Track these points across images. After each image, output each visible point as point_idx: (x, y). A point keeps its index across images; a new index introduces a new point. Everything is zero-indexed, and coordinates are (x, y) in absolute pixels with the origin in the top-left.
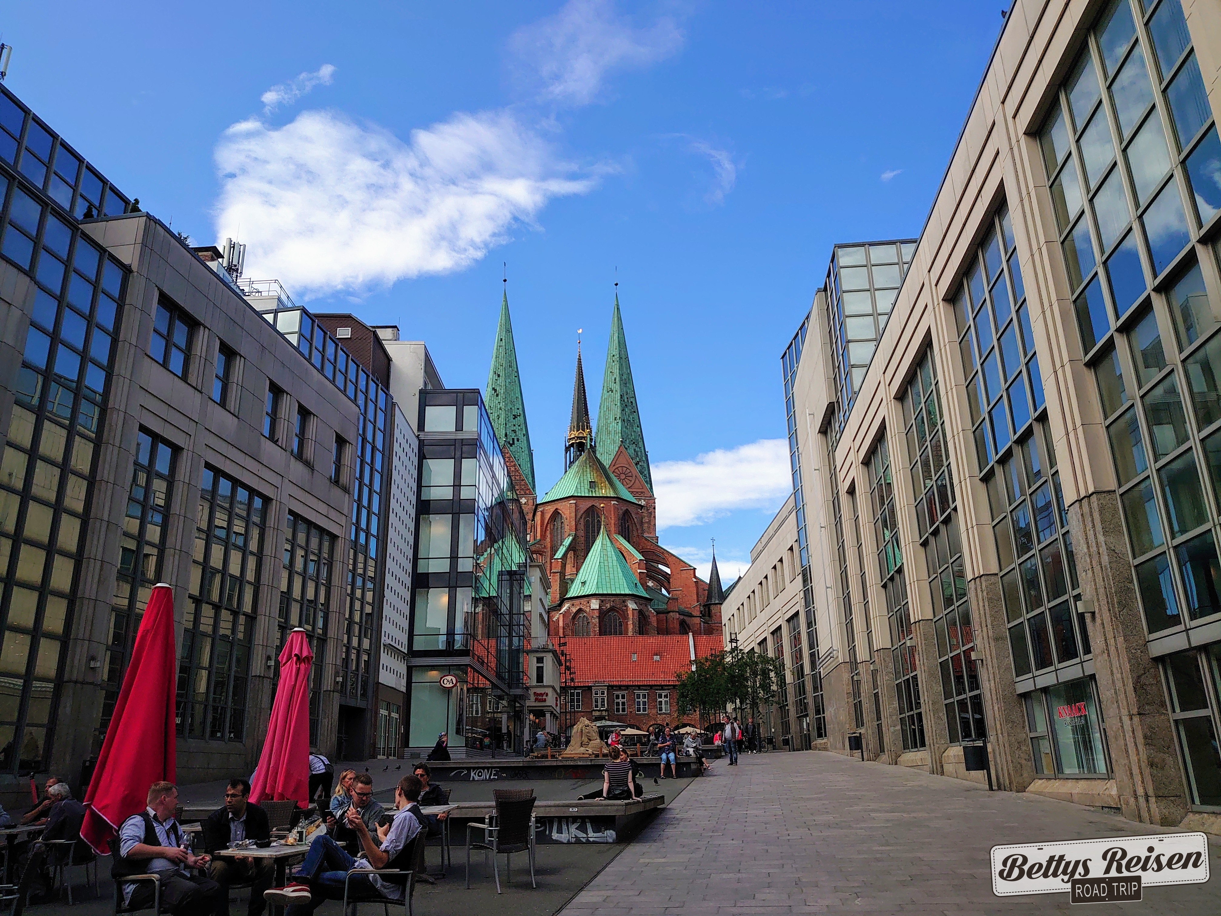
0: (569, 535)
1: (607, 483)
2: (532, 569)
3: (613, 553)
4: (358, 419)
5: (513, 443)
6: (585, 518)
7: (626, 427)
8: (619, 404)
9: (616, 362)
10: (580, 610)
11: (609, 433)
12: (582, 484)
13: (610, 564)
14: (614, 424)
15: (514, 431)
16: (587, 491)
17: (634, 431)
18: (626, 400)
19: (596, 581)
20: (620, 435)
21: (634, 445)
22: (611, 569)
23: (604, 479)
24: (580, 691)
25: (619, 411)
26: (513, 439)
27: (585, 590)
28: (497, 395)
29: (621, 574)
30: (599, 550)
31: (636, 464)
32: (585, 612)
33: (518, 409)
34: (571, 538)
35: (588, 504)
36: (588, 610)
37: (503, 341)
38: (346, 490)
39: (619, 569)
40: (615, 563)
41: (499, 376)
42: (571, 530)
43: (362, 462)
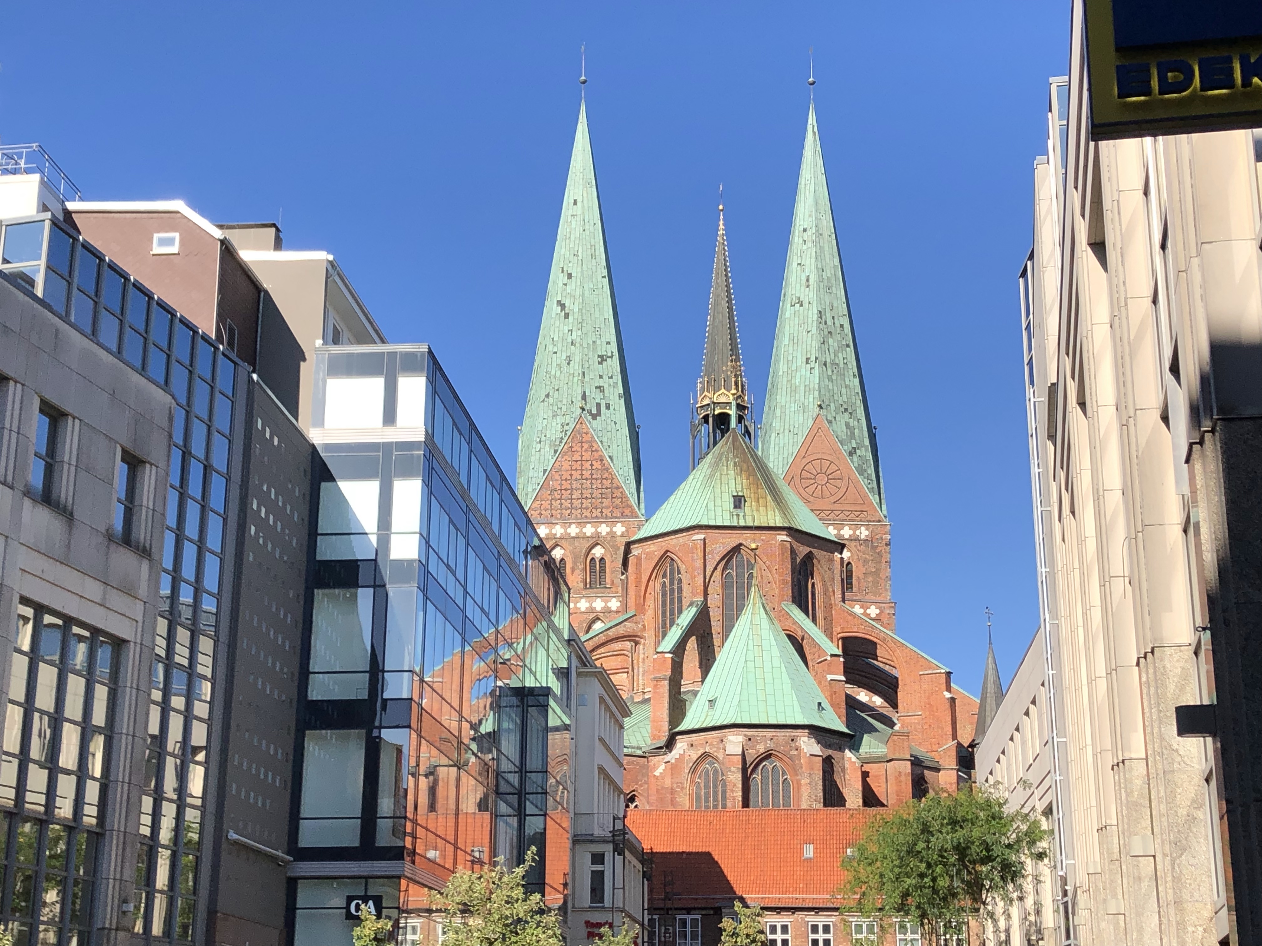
0: (691, 605)
1: (769, 498)
2: (582, 679)
3: (773, 642)
4: (171, 419)
5: (599, 413)
6: (725, 568)
7: (830, 379)
8: (814, 330)
9: (809, 244)
10: (705, 756)
11: (794, 390)
12: (718, 502)
13: (767, 668)
14: (804, 371)
15: (600, 388)
16: (727, 515)
17: (846, 386)
18: (830, 322)
19: (737, 698)
20: (816, 393)
21: (846, 415)
22: (768, 676)
23: (764, 491)
24: (699, 917)
25: (815, 344)
26: (598, 405)
27: (716, 717)
28: (567, 316)
29: (788, 687)
30: (744, 637)
31: (851, 454)
32: (716, 759)
33: (608, 343)
34: (693, 610)
35: (730, 540)
36: (720, 756)
37: (579, 204)
38: (145, 552)
39: (785, 675)
40: (777, 662)
41: (570, 276)
42: (694, 594)
43: (183, 497)
